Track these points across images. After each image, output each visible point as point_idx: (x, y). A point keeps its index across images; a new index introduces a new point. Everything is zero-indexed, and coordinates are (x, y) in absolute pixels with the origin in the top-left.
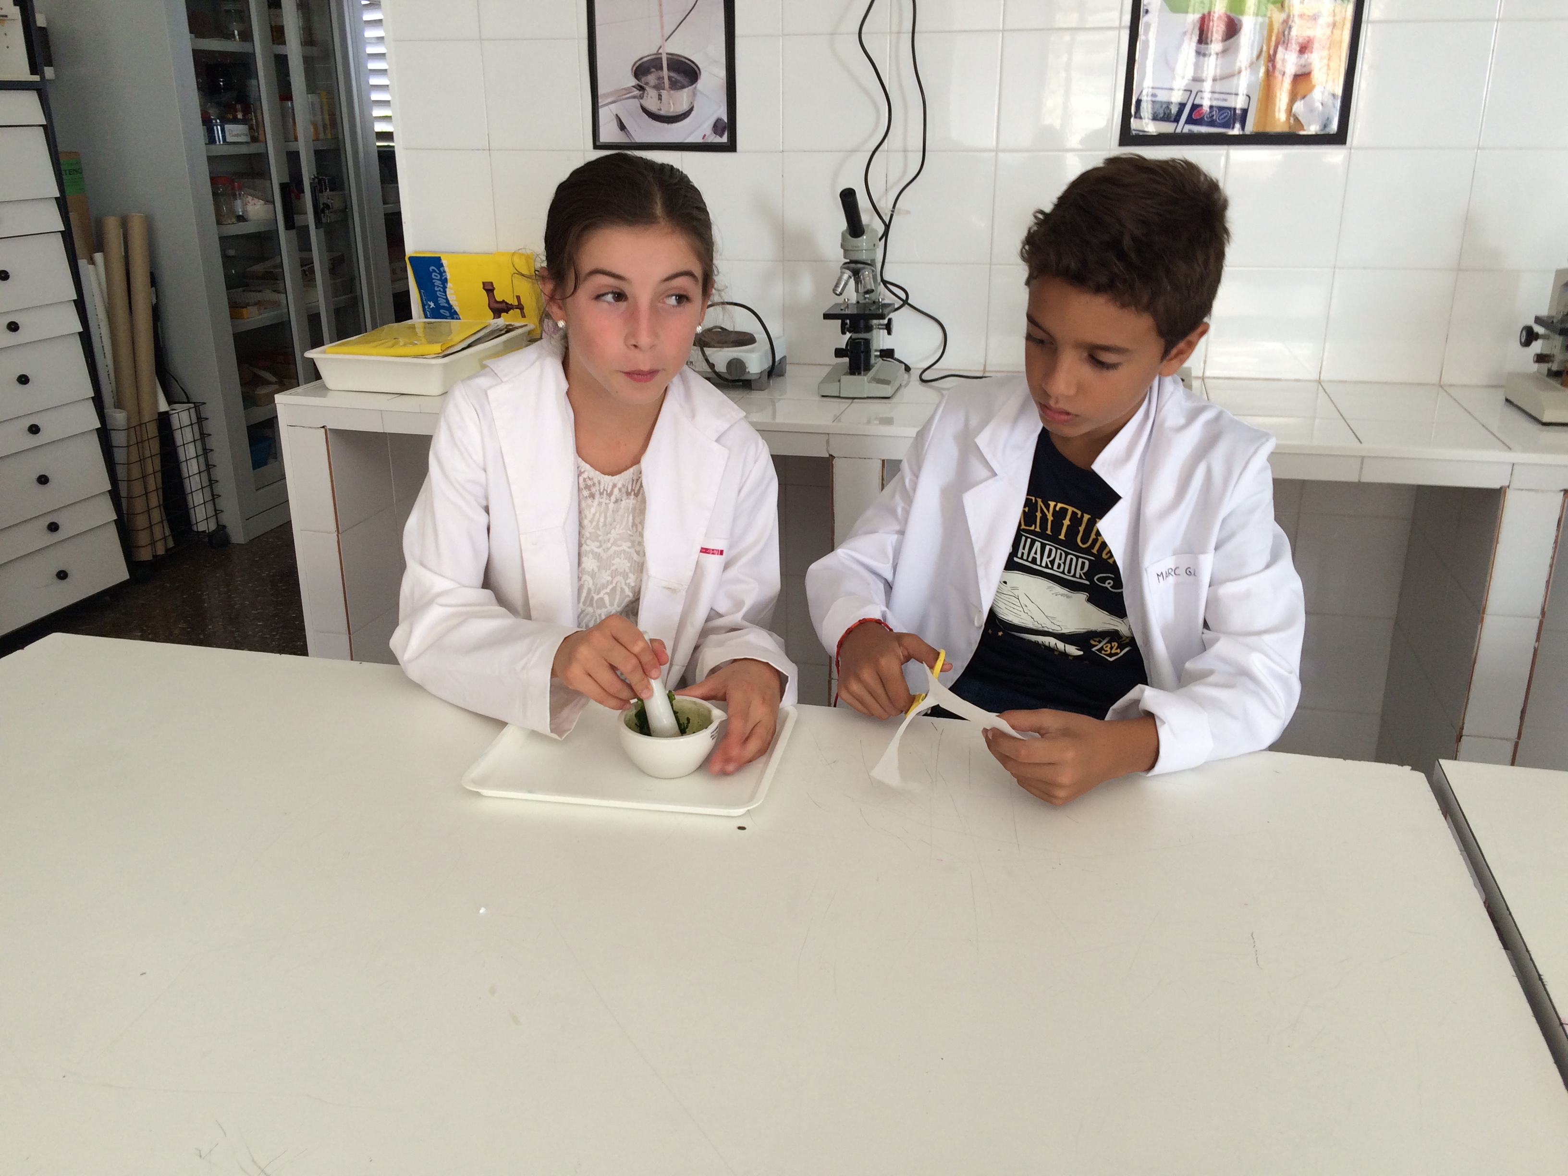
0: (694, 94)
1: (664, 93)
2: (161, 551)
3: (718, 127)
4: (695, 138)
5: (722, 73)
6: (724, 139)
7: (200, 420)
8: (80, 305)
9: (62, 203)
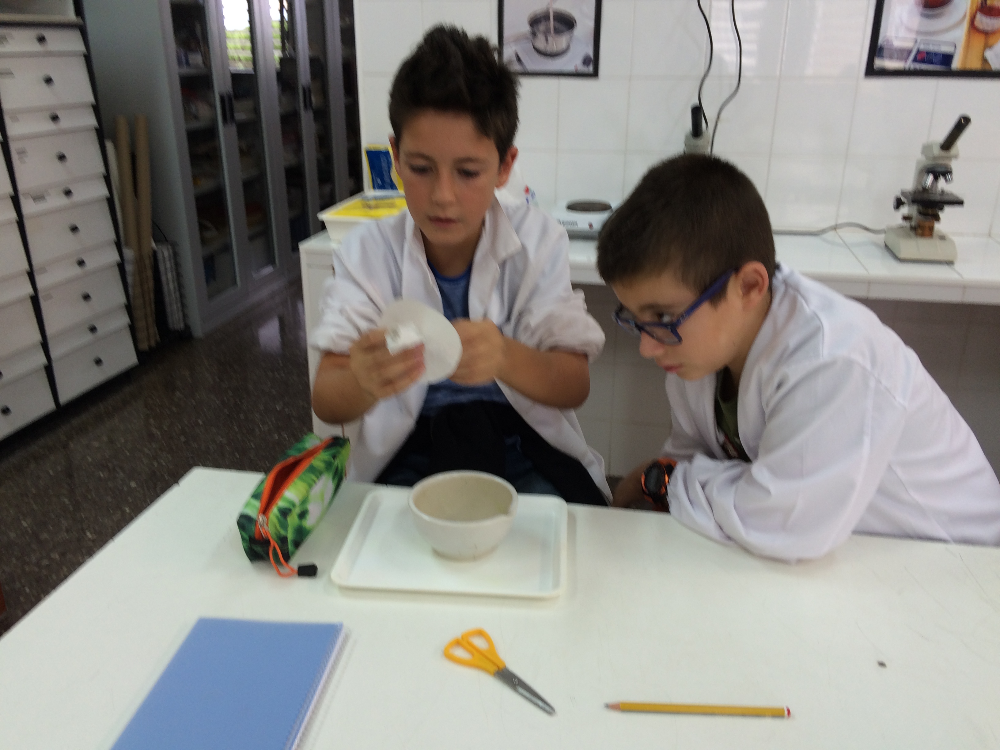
0: (571, 38)
1: (550, 39)
2: (153, 343)
3: (586, 61)
4: (570, 68)
5: (591, 24)
6: (591, 69)
7: (175, 255)
8: (107, 179)
9: (96, 109)
